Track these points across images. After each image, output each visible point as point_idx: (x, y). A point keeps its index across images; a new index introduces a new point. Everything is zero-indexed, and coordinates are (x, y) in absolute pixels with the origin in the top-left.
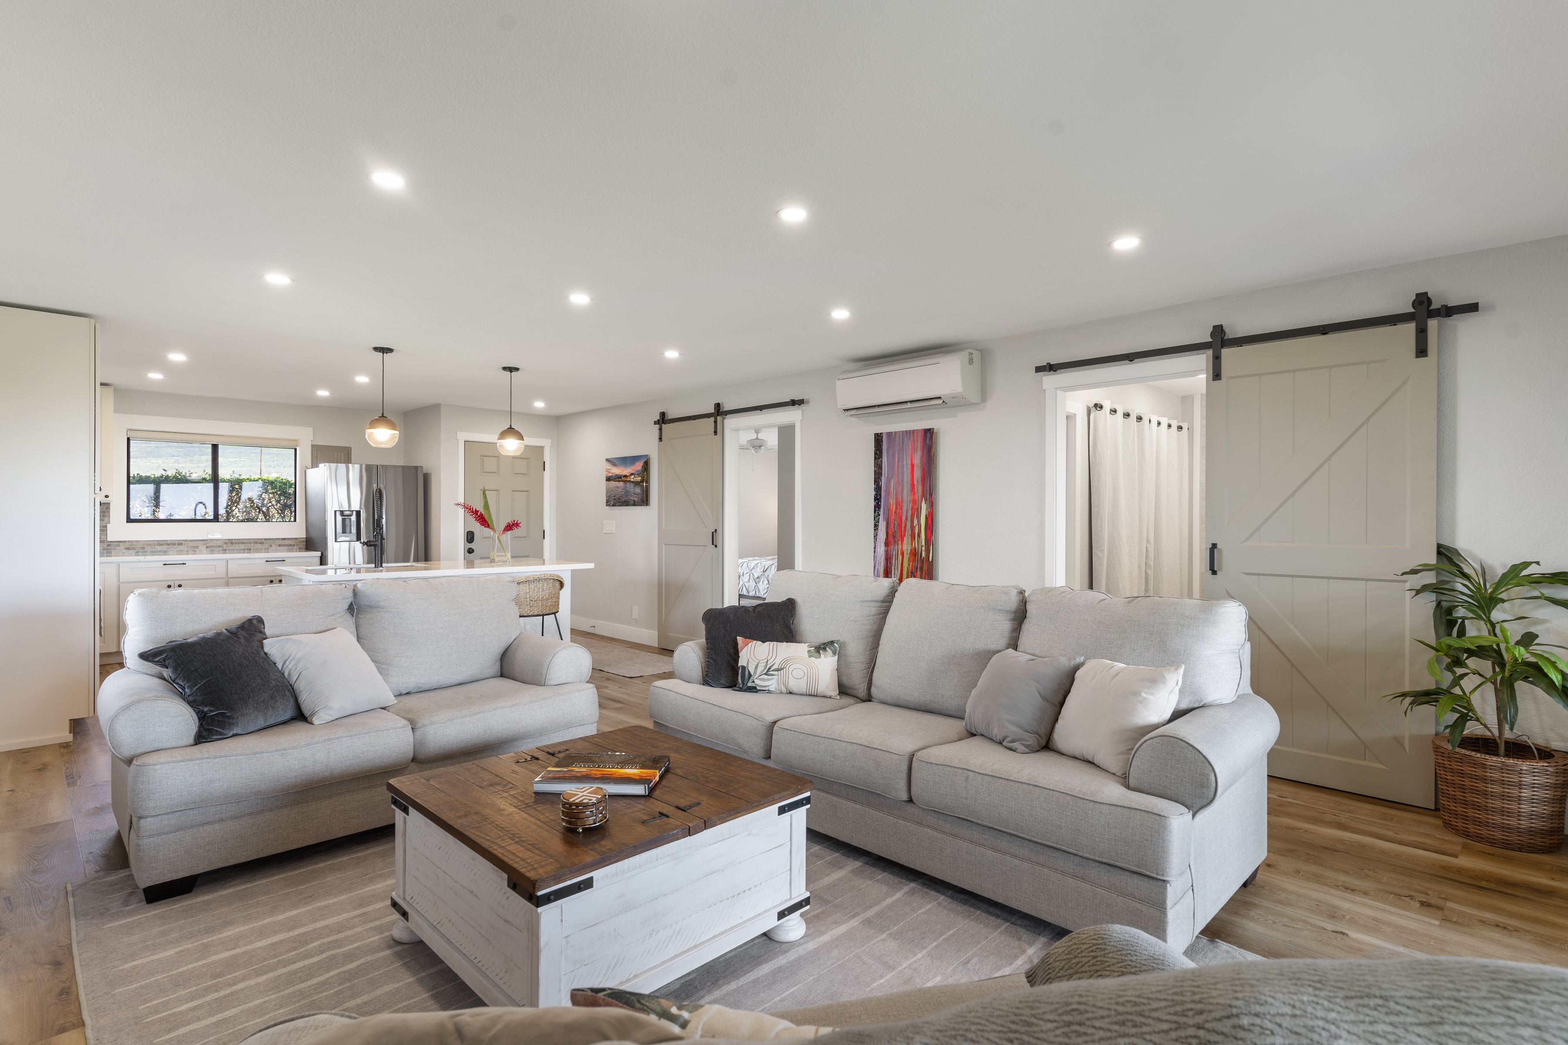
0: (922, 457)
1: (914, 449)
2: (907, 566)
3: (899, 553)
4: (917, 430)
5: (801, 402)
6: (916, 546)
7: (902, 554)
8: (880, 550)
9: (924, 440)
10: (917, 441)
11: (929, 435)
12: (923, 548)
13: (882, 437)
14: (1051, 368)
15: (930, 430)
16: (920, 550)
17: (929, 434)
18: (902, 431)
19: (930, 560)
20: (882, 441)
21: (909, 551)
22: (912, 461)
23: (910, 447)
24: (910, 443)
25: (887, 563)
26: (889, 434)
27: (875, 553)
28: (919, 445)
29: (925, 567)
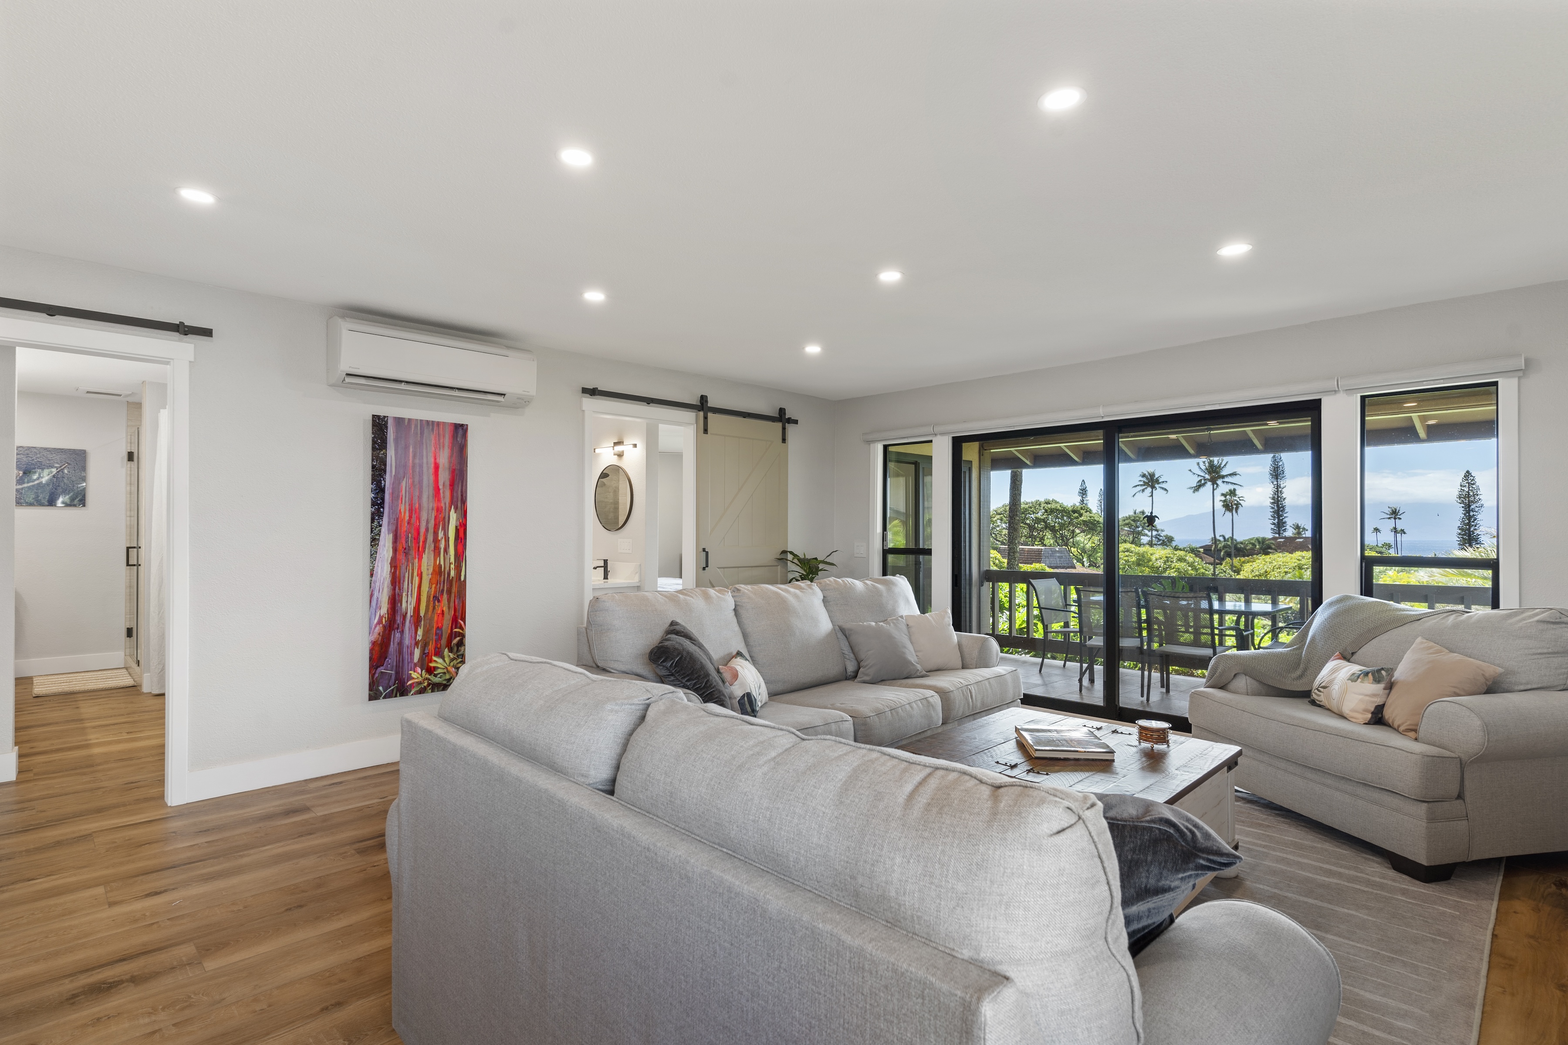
0: (451, 457)
1: (438, 446)
2: (427, 589)
3: (415, 574)
4: (444, 423)
5: (207, 333)
6: (442, 563)
7: (420, 576)
8: (382, 571)
9: (454, 436)
10: (444, 436)
11: (460, 432)
12: (452, 566)
13: (387, 422)
14: (593, 392)
15: (462, 425)
16: (447, 569)
17: (460, 430)
18: (421, 421)
19: (462, 579)
20: (387, 427)
21: (431, 570)
22: (435, 459)
23: (433, 442)
24: (432, 437)
25: (394, 589)
26: (399, 421)
27: (372, 575)
28: (447, 441)
29: (454, 589)
